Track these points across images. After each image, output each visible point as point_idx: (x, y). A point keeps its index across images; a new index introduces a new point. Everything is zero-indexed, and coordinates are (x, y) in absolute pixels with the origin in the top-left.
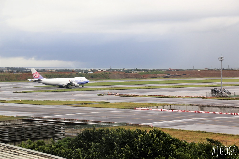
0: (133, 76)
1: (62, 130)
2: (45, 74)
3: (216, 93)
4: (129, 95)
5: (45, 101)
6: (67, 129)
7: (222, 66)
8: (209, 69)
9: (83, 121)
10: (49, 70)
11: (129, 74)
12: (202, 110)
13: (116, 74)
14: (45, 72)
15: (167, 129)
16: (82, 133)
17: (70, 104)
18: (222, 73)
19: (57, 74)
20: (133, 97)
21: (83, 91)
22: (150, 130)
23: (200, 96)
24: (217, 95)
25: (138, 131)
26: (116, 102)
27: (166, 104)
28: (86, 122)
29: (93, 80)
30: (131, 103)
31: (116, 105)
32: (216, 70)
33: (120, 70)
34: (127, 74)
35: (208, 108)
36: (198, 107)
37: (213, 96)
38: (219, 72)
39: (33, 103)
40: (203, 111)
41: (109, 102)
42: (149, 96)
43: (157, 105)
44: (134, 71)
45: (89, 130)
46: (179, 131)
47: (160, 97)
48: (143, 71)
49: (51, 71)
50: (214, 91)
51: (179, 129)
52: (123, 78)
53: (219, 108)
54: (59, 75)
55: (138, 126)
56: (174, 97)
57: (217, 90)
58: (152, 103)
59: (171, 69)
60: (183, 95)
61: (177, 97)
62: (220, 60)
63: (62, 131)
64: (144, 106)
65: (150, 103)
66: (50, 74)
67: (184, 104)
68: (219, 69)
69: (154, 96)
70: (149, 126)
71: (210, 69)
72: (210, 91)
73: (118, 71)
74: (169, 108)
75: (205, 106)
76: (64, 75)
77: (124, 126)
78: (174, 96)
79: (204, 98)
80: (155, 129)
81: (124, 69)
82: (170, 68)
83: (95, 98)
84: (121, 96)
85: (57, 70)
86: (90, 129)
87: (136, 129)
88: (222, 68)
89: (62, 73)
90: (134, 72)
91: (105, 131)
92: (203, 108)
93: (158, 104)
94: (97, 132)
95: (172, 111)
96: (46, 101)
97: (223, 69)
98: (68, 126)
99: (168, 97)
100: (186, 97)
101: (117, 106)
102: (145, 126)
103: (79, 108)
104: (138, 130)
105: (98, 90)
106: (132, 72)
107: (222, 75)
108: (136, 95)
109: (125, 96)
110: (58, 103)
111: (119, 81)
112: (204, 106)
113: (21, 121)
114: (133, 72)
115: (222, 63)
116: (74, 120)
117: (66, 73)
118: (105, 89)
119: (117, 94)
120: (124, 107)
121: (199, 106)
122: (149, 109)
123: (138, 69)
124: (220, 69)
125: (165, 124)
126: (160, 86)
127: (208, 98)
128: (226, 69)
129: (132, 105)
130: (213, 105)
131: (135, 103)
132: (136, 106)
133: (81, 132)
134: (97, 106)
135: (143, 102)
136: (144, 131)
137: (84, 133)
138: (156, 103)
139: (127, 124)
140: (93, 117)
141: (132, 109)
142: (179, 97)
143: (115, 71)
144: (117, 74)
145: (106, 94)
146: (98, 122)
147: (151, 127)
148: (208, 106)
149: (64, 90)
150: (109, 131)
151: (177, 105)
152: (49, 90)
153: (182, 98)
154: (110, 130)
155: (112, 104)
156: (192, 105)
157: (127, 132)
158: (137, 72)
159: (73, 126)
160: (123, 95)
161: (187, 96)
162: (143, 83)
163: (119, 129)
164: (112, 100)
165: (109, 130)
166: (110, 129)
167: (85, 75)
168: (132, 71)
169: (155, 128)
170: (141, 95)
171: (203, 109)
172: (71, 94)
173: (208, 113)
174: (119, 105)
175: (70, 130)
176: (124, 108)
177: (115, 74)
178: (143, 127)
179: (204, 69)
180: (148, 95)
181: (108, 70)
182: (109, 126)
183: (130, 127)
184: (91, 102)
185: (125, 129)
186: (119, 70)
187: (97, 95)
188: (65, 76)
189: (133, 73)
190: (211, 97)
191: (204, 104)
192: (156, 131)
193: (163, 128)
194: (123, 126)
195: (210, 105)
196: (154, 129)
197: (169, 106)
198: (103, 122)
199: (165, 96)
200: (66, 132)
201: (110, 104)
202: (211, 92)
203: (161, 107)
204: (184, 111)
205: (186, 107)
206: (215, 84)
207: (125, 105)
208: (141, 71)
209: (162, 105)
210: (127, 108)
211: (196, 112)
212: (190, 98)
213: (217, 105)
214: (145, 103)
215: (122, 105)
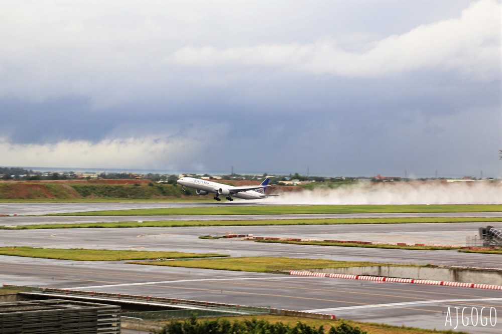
1: (114, 322)
2: (73, 185)
3: (491, 238)
4: (277, 239)
5: (71, 251)
6: (126, 319)
8: (475, 179)
9: (164, 300)
10: (82, 175)
11: (278, 186)
12: (457, 278)
14: (74, 179)
15: (372, 325)
16: (165, 330)
17: (134, 258)
19: (103, 184)
20: (287, 243)
21: (165, 226)
22: (333, 327)
23: (454, 246)
24: (494, 242)
25: (302, 329)
26: (246, 256)
27: (368, 263)
28: (173, 303)
29: (189, 200)
30: (282, 258)
31: (245, 263)
32: (492, 182)
33: (257, 177)
34: (274, 188)
35: (472, 274)
36: (446, 271)
37: (485, 245)
39: (43, 256)
40: (461, 281)
41: (229, 256)
42: (327, 243)
43: (345, 266)
44: (289, 181)
45: (180, 324)
46: (402, 330)
47: (354, 244)
48: (312, 180)
49: (89, 178)
50: (487, 233)
51: (400, 325)
53: (499, 274)
54: (107, 188)
55: (300, 317)
56: (388, 247)
57: (495, 231)
58: (333, 259)
59: (380, 178)
60: (410, 243)
61: (397, 247)
63: (114, 324)
64: (313, 266)
65: (330, 259)
66: (86, 184)
67: (413, 264)
69: (339, 242)
70: (326, 317)
71: (478, 178)
72: (477, 233)
73: (252, 180)
74: (375, 272)
75: (466, 270)
76: (118, 187)
77: (265, 314)
78: (388, 245)
79: (462, 250)
80: (344, 324)
81: (266, 175)
82: (379, 176)
83: (194, 245)
84: (259, 242)
85: (103, 176)
86: (183, 322)
87: (298, 323)
89: (113, 182)
90: (291, 182)
91: (219, 327)
92: (460, 273)
93: (350, 263)
94: (201, 329)
95: (384, 280)
96: (75, 251)
98: (128, 313)
99: (374, 246)
100: (418, 247)
101: (248, 266)
102: (316, 316)
103: (155, 270)
104: (302, 325)
105: (202, 224)
106: (284, 182)
108: (295, 240)
109: (269, 241)
110: (104, 257)
112: (463, 270)
113: (15, 296)
114: (287, 183)
116: (142, 297)
117: (124, 182)
118: (218, 224)
119: (247, 236)
120: (265, 269)
121: (451, 269)
122: (327, 275)
123: (301, 175)
125: (366, 311)
126: (355, 218)
127: (471, 250)
129: (285, 263)
130: (484, 267)
131: (293, 259)
132: (293, 267)
133: (161, 328)
134: (200, 266)
135: (312, 257)
136: (317, 328)
137: (169, 331)
138: (345, 260)
139: (272, 311)
140: (190, 292)
141: (284, 273)
142: (401, 246)
143: (244, 178)
145: (222, 236)
146: (203, 303)
147: (332, 318)
148: (472, 270)
149: (118, 225)
150: (230, 327)
151: (395, 266)
152: (81, 224)
153: (408, 248)
154: (232, 326)
155: (236, 260)
156: (433, 267)
157: (276, 330)
158: (297, 182)
159: (141, 313)
160: (263, 238)
161: (421, 245)
162: (311, 210)
163: (254, 322)
164: (236, 250)
165: (229, 325)
166: (232, 321)
167: (171, 187)
168: (284, 180)
169: (345, 322)
170: (307, 240)
171: (460, 278)
172: (135, 235)
173: (472, 286)
174: (253, 264)
175: (133, 323)
176: (266, 272)
178: (312, 318)
179: (463, 179)
180: (323, 240)
181: (226, 176)
182: (229, 313)
183: (280, 317)
184: (185, 256)
185: (267, 322)
186: (253, 177)
187: (198, 237)
188: (123, 189)
189: (288, 185)
190: (480, 247)
191: (463, 265)
192: (347, 329)
193: (361, 321)
194: (262, 315)
195: (478, 268)
196: (342, 324)
197: (376, 269)
198: (213, 305)
199: (366, 243)
200: (123, 328)
201: (230, 260)
202: (480, 235)
203: (356, 270)
204: (412, 282)
205: (417, 272)
206: (490, 215)
207: (267, 263)
208: (307, 182)
209: (359, 265)
210: (271, 270)
211: (442, 284)
212: (428, 248)
213: (494, 269)
214: (317, 259)
215: (260, 264)
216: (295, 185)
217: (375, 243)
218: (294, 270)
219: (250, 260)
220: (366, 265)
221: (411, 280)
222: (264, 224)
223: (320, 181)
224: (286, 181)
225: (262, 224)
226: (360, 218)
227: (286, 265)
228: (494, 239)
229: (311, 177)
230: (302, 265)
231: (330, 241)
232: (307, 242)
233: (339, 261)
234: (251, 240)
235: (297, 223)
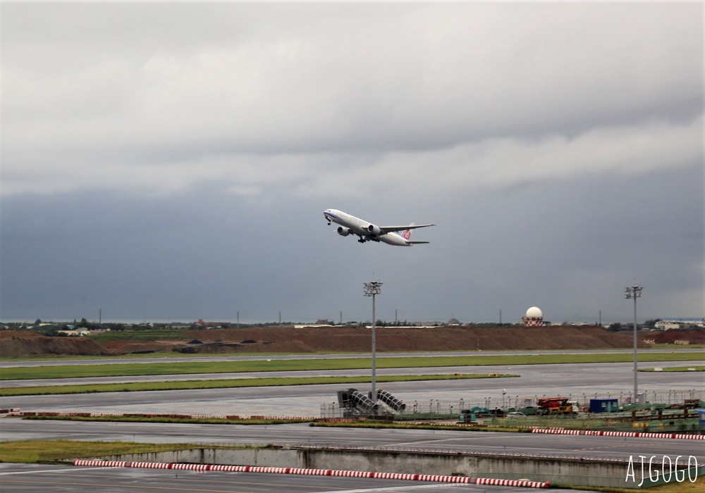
0: (72, 347)
3: (354, 406)
4: (55, 414)
7: (374, 313)
8: (332, 323)
11: (56, 338)
12: (308, 463)
13: (10, 339)
18: (374, 337)
20: (70, 419)
23: (303, 416)
24: (358, 412)
26: (10, 440)
27: (185, 445)
30: (63, 442)
31: (9, 450)
32: (355, 327)
33: (25, 325)
34: (51, 340)
35: (329, 457)
36: (294, 453)
37: (345, 415)
38: (364, 335)
40: (313, 467)
42: (128, 418)
43: (152, 451)
44: (73, 330)
47: (166, 419)
48: (106, 328)
50: (348, 399)
52: (34, 355)
53: (365, 456)
56: (214, 421)
57: (360, 396)
58: (136, 441)
59: (203, 323)
60: (244, 415)
61: (226, 421)
62: (369, 292)
64: (108, 451)
65: (131, 441)
67: (248, 445)
68: (365, 324)
69: (145, 416)
71: (336, 322)
72: (335, 399)
73: (18, 330)
74: (196, 458)
75: (320, 451)
78: (213, 418)
79: (316, 423)
81: (39, 322)
82: (201, 321)
84: (29, 419)
88: (376, 321)
90: (76, 332)
92: (312, 456)
93: (160, 446)
95: (208, 469)
97: (379, 324)
99: (195, 420)
100: (256, 421)
101: (13, 454)
106: (66, 332)
107: (374, 345)
108: (82, 415)
109: (43, 417)
111: (18, 364)
112: (315, 451)
114: (70, 333)
115: (374, 304)
119: (12, 410)
120: (37, 458)
121: (300, 450)
122: (128, 465)
123: (90, 321)
124: (370, 325)
126: (167, 382)
127: (327, 424)
128: (387, 322)
129: (67, 448)
130: (344, 446)
131: (78, 442)
132: (79, 454)
135: (106, 440)
138: (153, 442)
141: (66, 463)
142: (233, 420)
143: (7, 327)
144: (14, 338)
148: (329, 451)
151: (223, 448)
153: (241, 422)
156: (276, 448)
158: (85, 332)
160: (34, 414)
161: (260, 418)
162: (105, 372)
168: (67, 329)
170: (99, 414)
171: (312, 463)
173: (329, 474)
174: (19, 451)
176: (38, 462)
177: (6, 339)
179: (316, 324)
180: (121, 413)
186: (20, 324)
189: (71, 336)
190: (339, 419)
191: (316, 445)
195: (337, 448)
197: (197, 453)
199: (182, 417)
202: (340, 401)
203: (169, 456)
204: (247, 470)
205: (254, 456)
206: (352, 374)
207: (41, 450)
208: (100, 331)
209: (173, 449)
210: (47, 459)
211: (288, 472)
212: (270, 422)
213: (359, 448)
214: (114, 441)
215: (30, 451)
216: (82, 335)
217: (195, 416)
218: (79, 458)
219: (16, 446)
220: (182, 448)
221: (245, 467)
222: (37, 392)
223: (117, 330)
224: (70, 330)
225: (33, 392)
226: (175, 382)
227: (68, 452)
228: (358, 407)
229: (104, 324)
230: (92, 451)
231: (131, 415)
232: (99, 417)
233: (144, 444)
234: (17, 416)
235: (84, 391)
